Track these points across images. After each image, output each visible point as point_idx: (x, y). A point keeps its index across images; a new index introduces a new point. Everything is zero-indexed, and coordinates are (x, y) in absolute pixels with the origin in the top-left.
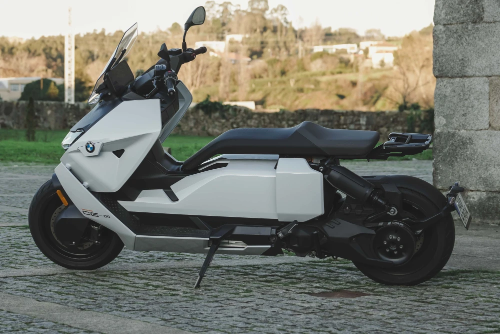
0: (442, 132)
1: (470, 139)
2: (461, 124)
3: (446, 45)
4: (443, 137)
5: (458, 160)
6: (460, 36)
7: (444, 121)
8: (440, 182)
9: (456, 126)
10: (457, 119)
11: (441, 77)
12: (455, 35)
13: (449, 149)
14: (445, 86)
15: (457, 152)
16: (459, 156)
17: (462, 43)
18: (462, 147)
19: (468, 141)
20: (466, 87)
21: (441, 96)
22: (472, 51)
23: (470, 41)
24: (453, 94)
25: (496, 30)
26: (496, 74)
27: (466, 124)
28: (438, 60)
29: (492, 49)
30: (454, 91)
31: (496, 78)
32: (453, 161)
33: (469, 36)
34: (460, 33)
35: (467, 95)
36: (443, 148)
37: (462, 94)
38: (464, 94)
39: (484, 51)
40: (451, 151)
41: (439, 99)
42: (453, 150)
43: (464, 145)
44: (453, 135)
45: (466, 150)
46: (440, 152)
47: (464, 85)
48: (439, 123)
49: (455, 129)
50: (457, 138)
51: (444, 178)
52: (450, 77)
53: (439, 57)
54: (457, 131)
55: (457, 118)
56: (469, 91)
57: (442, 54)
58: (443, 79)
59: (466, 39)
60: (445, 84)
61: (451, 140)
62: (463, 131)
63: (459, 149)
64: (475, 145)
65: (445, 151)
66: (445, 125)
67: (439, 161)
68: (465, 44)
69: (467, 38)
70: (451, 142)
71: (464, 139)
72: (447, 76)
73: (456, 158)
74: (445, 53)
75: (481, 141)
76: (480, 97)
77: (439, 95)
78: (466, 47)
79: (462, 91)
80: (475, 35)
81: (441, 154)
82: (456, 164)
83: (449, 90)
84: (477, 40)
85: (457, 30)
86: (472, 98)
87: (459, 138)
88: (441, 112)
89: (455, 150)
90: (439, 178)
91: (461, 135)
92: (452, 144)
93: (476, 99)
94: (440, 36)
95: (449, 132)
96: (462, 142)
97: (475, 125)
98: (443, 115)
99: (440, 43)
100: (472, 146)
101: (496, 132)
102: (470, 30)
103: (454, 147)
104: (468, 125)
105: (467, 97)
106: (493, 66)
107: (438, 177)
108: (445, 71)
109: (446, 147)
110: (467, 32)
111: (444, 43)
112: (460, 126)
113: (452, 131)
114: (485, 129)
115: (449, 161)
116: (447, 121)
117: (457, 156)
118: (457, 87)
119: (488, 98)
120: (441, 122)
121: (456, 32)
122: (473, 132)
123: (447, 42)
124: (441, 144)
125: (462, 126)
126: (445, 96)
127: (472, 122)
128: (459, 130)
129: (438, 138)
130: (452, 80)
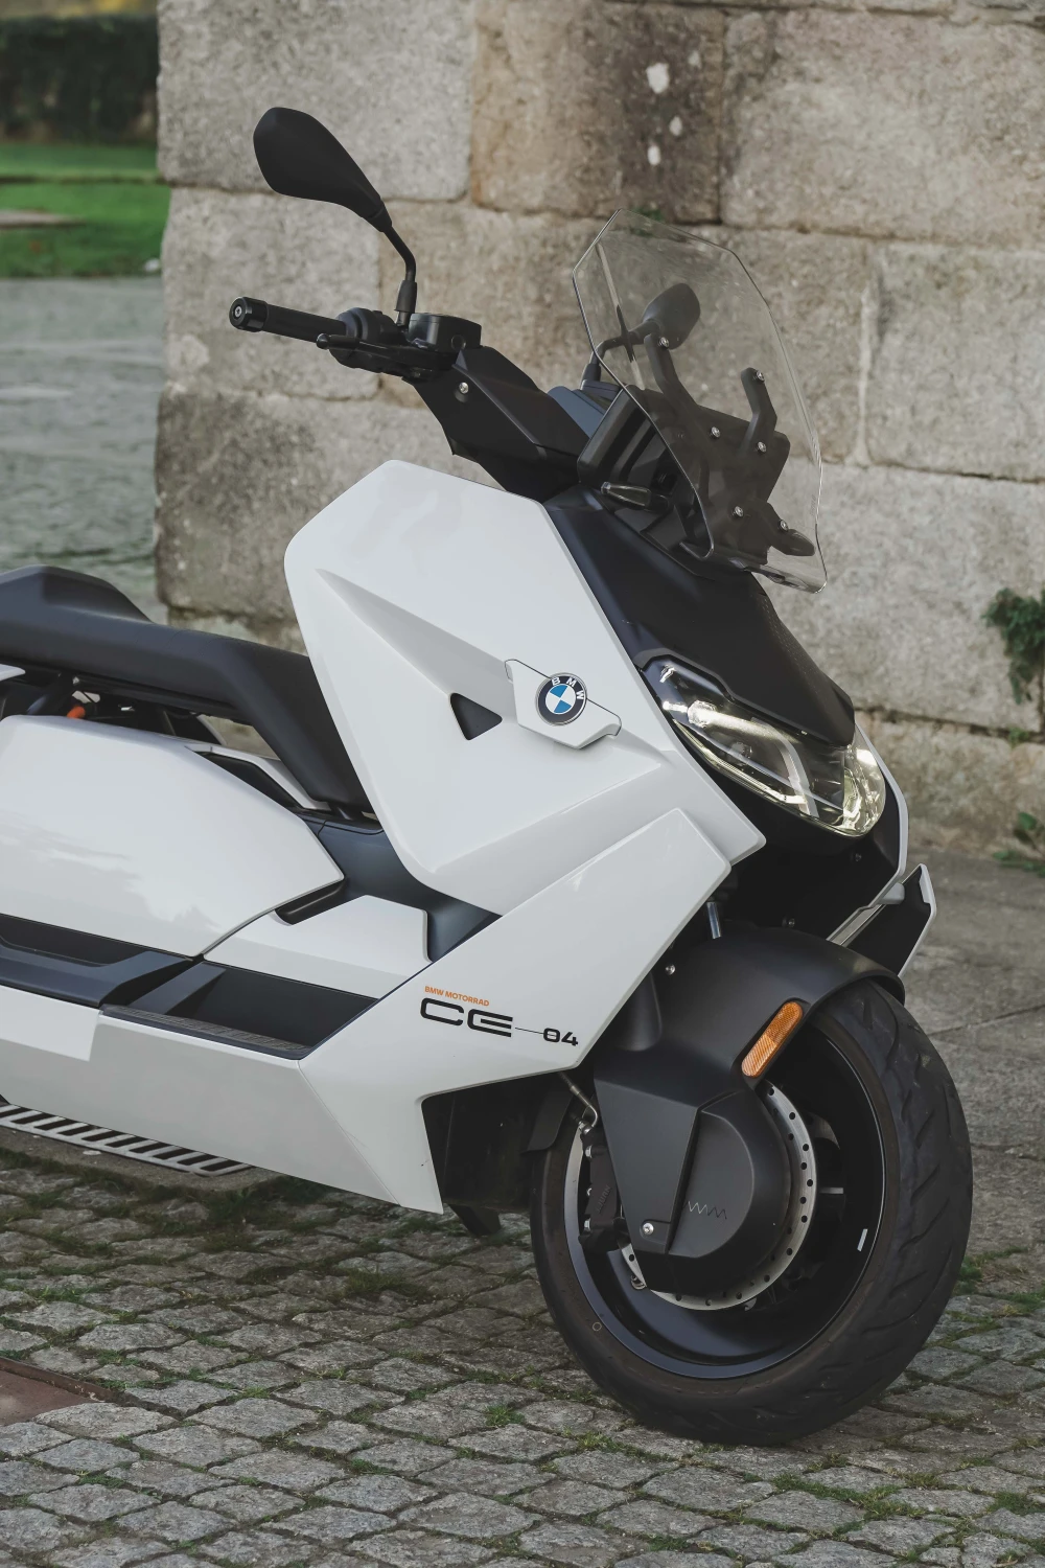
0: (192, 396)
1: (302, 430)
2: (268, 372)
3: (210, 65)
4: (198, 413)
5: (256, 505)
6: (267, 35)
7: (200, 354)
8: (183, 580)
9: (248, 375)
10: (252, 352)
11: (192, 185)
12: (249, 31)
13: (222, 462)
14: (205, 220)
15: (252, 474)
16: (261, 493)
17: (275, 65)
18: (271, 458)
19: (295, 439)
20: (290, 230)
21: (189, 258)
22: (314, 99)
23: (308, 59)
24: (236, 255)
25: (411, 22)
26: (406, 193)
27: (286, 372)
28: (181, 121)
29: (395, 97)
30: (243, 245)
31: (409, 207)
32: (235, 508)
33: (302, 37)
34: (267, 23)
35: (293, 262)
36: (195, 455)
37: (272, 257)
38: (281, 260)
39: (362, 100)
40: (228, 471)
41: (182, 268)
42: (235, 466)
43: (277, 450)
44: (238, 410)
45: (286, 470)
46: (183, 471)
47: (282, 224)
48: (183, 361)
49: (246, 388)
50: (252, 422)
51: (198, 567)
52: (224, 190)
53: (184, 109)
54: (253, 395)
55: (252, 346)
56: (301, 248)
57: (195, 98)
58: (200, 194)
59: (291, 50)
60: (206, 213)
61: (228, 427)
62: (274, 398)
63: (257, 464)
64: (322, 455)
65: (205, 466)
66: (205, 369)
67: (181, 503)
68: (286, 68)
69: (296, 44)
70: (228, 435)
71: (281, 429)
72: (213, 185)
73: (248, 498)
74: (207, 95)
75: (344, 444)
76: (345, 275)
77: (183, 253)
78: (291, 80)
79: (275, 245)
80: (328, 36)
81: (188, 477)
82: (246, 519)
83: (222, 237)
84: (334, 56)
85: (256, 11)
86: (312, 277)
87: (259, 424)
88: (192, 319)
89: (245, 469)
90: (182, 566)
91: (267, 411)
92: (234, 443)
93: (331, 283)
94: (189, 28)
95: (220, 397)
96: (272, 439)
97: (324, 381)
98: (198, 329)
99: (187, 54)
100: (311, 457)
101: (404, 412)
102: (306, 16)
103: (240, 458)
104: (295, 378)
105: (293, 270)
106: (397, 160)
107: (175, 564)
108: (209, 165)
109: (210, 452)
110: (295, 21)
111: (203, 55)
112: (264, 377)
113: (233, 394)
114: (363, 398)
115: (220, 508)
116: (212, 354)
117: (250, 491)
118: (252, 228)
119: (373, 280)
120: (190, 357)
121: (253, 20)
122: (312, 404)
123: (215, 55)
124: (187, 438)
125: (271, 378)
126: (207, 261)
127: (311, 367)
128: (260, 394)
129: (179, 420)
130: (233, 202)
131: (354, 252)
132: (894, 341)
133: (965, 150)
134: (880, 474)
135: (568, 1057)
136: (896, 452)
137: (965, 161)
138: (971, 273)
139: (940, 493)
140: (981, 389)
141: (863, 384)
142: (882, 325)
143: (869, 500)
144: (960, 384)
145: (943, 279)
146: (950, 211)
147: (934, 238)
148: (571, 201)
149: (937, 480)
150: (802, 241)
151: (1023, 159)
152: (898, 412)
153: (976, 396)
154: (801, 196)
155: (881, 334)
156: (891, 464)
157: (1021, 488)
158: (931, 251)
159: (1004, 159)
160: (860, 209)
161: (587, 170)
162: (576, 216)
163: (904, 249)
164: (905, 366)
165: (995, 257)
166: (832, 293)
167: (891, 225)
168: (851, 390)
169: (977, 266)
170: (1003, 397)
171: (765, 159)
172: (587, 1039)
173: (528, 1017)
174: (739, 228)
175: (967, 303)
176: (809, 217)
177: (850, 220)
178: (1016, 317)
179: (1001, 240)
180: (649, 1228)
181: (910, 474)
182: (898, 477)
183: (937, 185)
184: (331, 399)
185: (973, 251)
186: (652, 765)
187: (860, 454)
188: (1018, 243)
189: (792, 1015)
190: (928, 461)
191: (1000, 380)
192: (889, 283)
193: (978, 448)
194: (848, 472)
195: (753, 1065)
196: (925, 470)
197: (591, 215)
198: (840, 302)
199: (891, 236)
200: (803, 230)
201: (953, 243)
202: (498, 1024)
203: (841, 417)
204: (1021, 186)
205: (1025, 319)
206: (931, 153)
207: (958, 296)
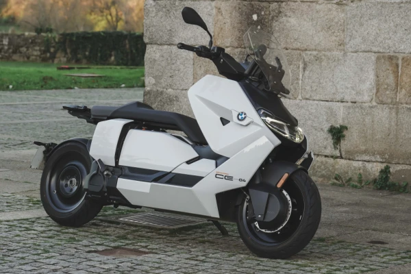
0: (151, 90)
1: (176, 97)
2: (168, 84)
3: (155, 17)
4: (152, 94)
6: (168, 11)
7: (153, 81)
9: (164, 85)
11: (151, 44)
12: (164, 10)
13: (158, 105)
17: (170, 17)
18: (169, 103)
19: (174, 99)
20: (173, 53)
21: (151, 60)
22: (179, 24)
23: (177, 15)
24: (161, 59)
25: (201, 7)
26: (199, 44)
27: (172, 84)
28: (149, 30)
30: (163, 56)
33: (176, 10)
34: (168, 8)
35: (174, 60)
36: (152, 103)
37: (169, 59)
38: (171, 60)
41: (149, 62)
43: (171, 101)
44: (162, 93)
45: (172, 106)
48: (149, 83)
49: (163, 88)
50: (165, 96)
52: (158, 45)
53: (149, 27)
54: (165, 90)
55: (165, 79)
56: (176, 57)
57: (152, 25)
58: (153, 46)
59: (173, 14)
60: (154, 50)
61: (159, 97)
62: (170, 90)
63: (166, 105)
64: (181, 102)
65: (154, 106)
66: (154, 84)
68: (172, 17)
70: (159, 99)
71: (171, 97)
72: (156, 44)
74: (155, 24)
75: (186, 99)
76: (186, 62)
77: (149, 59)
78: (173, 20)
79: (170, 56)
83: (158, 55)
86: (178, 63)
88: (151, 73)
89: (163, 106)
91: (168, 93)
92: (161, 100)
93: (182, 64)
94: (151, 9)
95: (157, 90)
96: (169, 99)
97: (181, 86)
98: (152, 76)
99: (150, 15)
100: (178, 103)
102: (177, 6)
103: (162, 104)
104: (175, 85)
105: (174, 62)
106: (197, 37)
108: (155, 39)
109: (155, 103)
110: (175, 7)
111: (154, 15)
112: (167, 86)
113: (160, 89)
116: (156, 81)
118: (165, 53)
119: (192, 63)
120: (151, 82)
121: (165, 7)
122: (178, 91)
123: (157, 15)
124: (150, 100)
125: (169, 86)
126: (155, 60)
127: (178, 83)
128: (167, 89)
129: (148, 96)
130: (160, 47)
131: (188, 57)
132: (307, 72)
133: (322, 31)
134: (304, 101)
135: (244, 184)
136: (307, 97)
137: (321, 33)
138: (323, 57)
139: (317, 105)
140: (326, 82)
141: (300, 82)
142: (304, 69)
143: (302, 107)
144: (321, 81)
145: (317, 59)
146: (318, 44)
147: (315, 50)
148: (236, 44)
149: (317, 102)
150: (287, 51)
151: (334, 32)
152: (308, 88)
153: (325, 83)
154: (286, 42)
155: (304, 71)
156: (307, 99)
157: (335, 103)
158: (315, 53)
159: (330, 32)
160: (299, 44)
161: (239, 38)
162: (237, 48)
163: (309, 53)
164: (309, 78)
165: (328, 53)
166: (293, 62)
167: (306, 47)
168: (298, 83)
169: (325, 56)
170: (331, 84)
171: (278, 34)
172: (247, 180)
173: (236, 177)
174: (273, 49)
175: (323, 64)
176: (288, 46)
177: (297, 47)
178: (333, 67)
179: (329, 50)
180: (260, 216)
181: (311, 101)
182: (308, 102)
183: (316, 39)
184: (182, 90)
185: (324, 53)
186: (259, 128)
187: (300, 97)
188: (333, 50)
189: (286, 175)
190: (315, 98)
191: (330, 80)
192: (306, 60)
193: (326, 95)
194: (297, 101)
195: (279, 185)
196: (314, 100)
197: (240, 47)
198: (295, 64)
199: (306, 50)
200: (287, 49)
201: (319, 51)
202: (230, 178)
203: (296, 89)
204: (334, 38)
205: (335, 67)
206: (314, 32)
207: (321, 62)
